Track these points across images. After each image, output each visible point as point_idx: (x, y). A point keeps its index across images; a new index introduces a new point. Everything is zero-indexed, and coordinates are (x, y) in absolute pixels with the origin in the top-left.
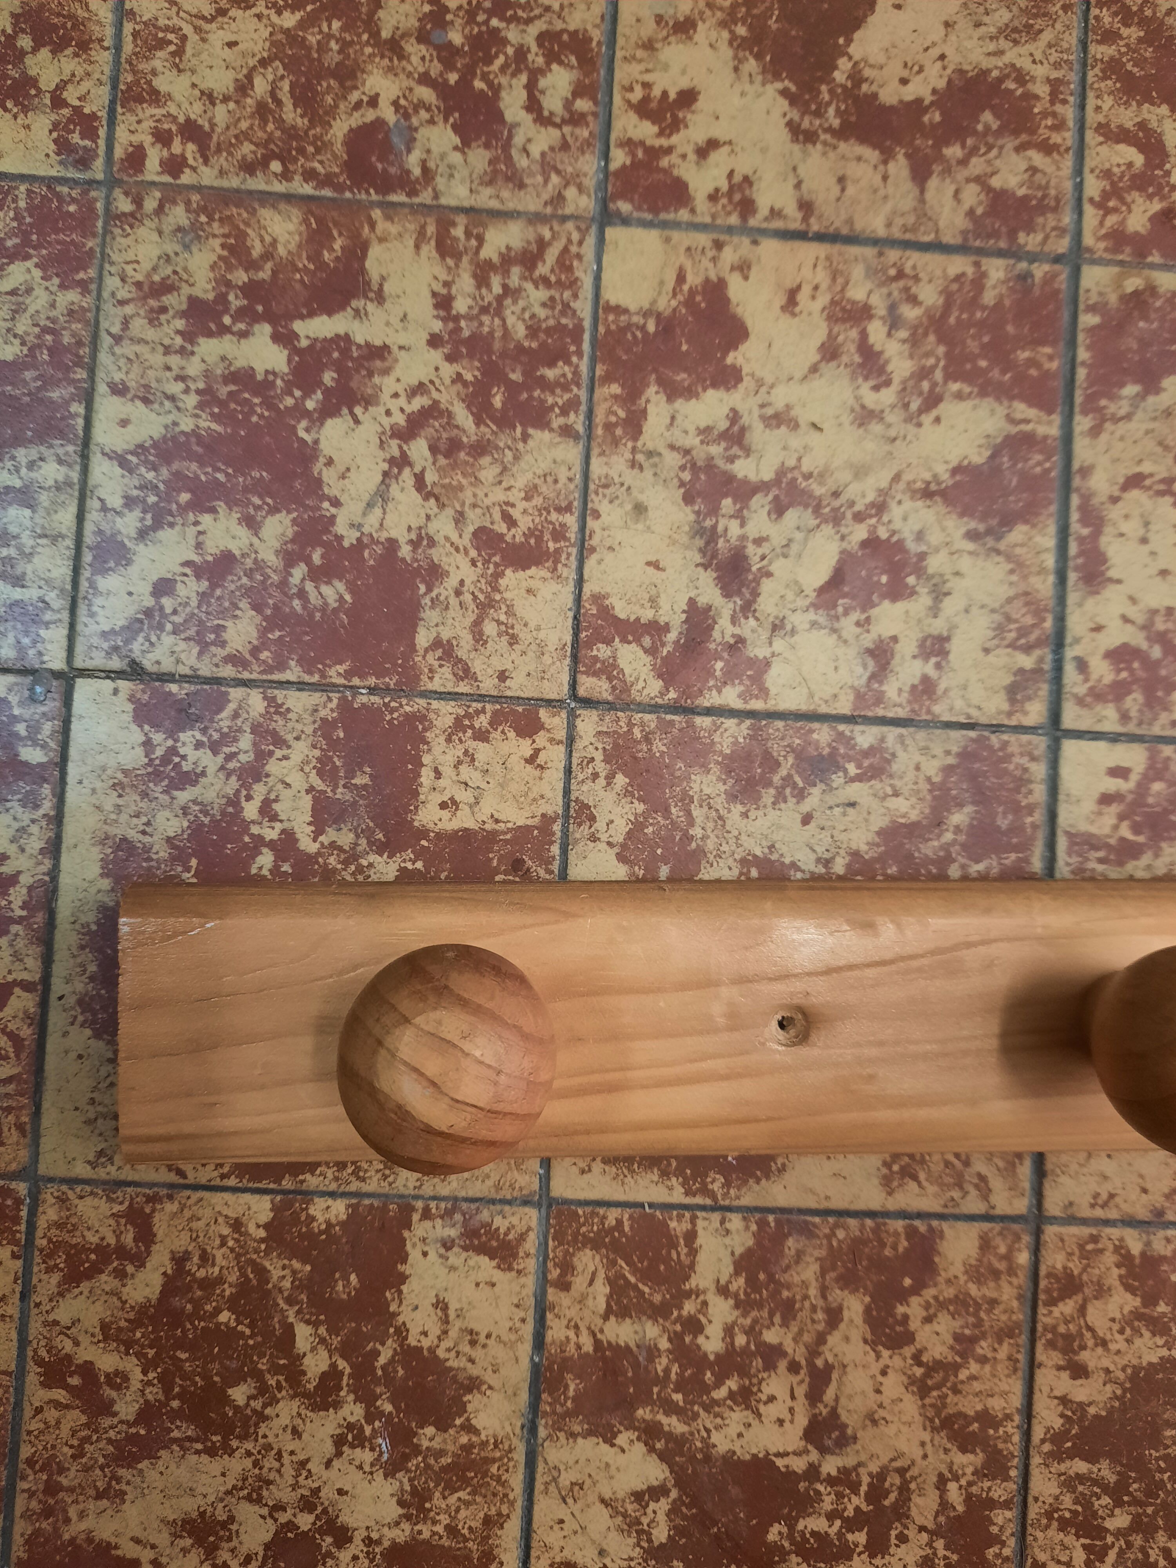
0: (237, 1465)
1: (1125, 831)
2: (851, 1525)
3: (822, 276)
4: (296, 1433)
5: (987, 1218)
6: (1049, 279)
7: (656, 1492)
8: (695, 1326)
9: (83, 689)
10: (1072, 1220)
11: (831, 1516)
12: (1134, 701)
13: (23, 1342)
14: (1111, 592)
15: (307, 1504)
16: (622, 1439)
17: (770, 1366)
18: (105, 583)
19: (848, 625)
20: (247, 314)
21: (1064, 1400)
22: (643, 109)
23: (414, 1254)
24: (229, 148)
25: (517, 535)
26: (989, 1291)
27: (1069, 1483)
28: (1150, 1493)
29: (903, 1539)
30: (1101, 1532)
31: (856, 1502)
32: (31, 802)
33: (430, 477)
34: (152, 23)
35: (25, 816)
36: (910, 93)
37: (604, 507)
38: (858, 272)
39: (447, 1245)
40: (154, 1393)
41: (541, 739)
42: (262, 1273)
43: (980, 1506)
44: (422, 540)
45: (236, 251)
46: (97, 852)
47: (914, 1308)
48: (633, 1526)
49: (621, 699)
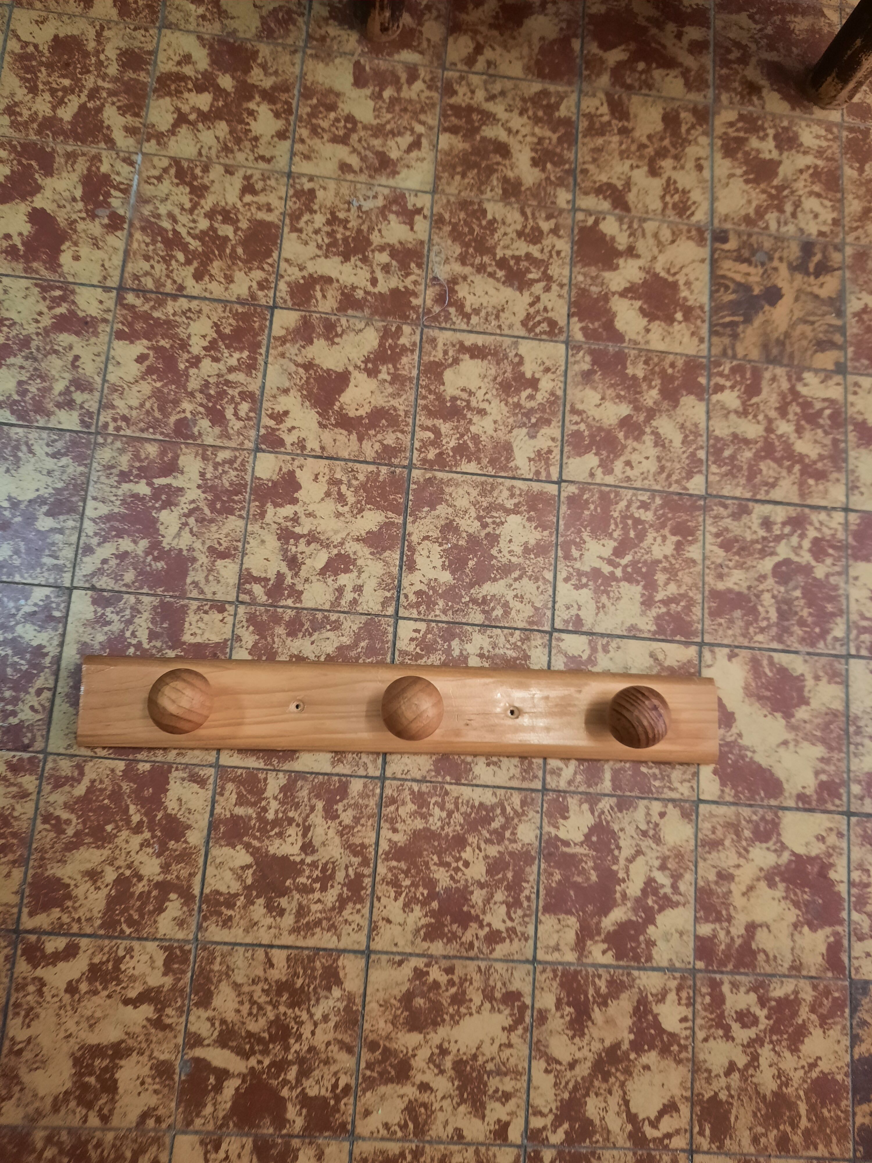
0: (106, 852)
1: (418, 650)
2: (315, 881)
3: (327, 471)
5: (366, 777)
6: (401, 473)
7: (249, 867)
8: (265, 810)
9: (75, 593)
10: (395, 779)
11: (308, 878)
12: (423, 608)
13: (37, 808)
14: (417, 573)
15: (129, 867)
16: (238, 848)
17: (290, 824)
18: (85, 559)
19: (330, 581)
20: (138, 476)
21: (390, 840)
22: (271, 416)
23: (172, 782)
24: (135, 424)
25: (222, 549)
26: (366, 802)
27: (390, 869)
28: (418, 873)
29: (332, 886)
30: (400, 886)
31: (317, 873)
32: (55, 629)
33: (195, 529)
34: (114, 384)
35: (53, 633)
36: (358, 413)
37: (251, 540)
38: (338, 469)
39: (183, 779)
40: (80, 827)
41: (226, 614)
42: (120, 787)
43: (359, 876)
44: (191, 549)
45: (136, 456)
46: (76, 646)
47: (340, 807)
48: (240, 878)
49: (253, 602)
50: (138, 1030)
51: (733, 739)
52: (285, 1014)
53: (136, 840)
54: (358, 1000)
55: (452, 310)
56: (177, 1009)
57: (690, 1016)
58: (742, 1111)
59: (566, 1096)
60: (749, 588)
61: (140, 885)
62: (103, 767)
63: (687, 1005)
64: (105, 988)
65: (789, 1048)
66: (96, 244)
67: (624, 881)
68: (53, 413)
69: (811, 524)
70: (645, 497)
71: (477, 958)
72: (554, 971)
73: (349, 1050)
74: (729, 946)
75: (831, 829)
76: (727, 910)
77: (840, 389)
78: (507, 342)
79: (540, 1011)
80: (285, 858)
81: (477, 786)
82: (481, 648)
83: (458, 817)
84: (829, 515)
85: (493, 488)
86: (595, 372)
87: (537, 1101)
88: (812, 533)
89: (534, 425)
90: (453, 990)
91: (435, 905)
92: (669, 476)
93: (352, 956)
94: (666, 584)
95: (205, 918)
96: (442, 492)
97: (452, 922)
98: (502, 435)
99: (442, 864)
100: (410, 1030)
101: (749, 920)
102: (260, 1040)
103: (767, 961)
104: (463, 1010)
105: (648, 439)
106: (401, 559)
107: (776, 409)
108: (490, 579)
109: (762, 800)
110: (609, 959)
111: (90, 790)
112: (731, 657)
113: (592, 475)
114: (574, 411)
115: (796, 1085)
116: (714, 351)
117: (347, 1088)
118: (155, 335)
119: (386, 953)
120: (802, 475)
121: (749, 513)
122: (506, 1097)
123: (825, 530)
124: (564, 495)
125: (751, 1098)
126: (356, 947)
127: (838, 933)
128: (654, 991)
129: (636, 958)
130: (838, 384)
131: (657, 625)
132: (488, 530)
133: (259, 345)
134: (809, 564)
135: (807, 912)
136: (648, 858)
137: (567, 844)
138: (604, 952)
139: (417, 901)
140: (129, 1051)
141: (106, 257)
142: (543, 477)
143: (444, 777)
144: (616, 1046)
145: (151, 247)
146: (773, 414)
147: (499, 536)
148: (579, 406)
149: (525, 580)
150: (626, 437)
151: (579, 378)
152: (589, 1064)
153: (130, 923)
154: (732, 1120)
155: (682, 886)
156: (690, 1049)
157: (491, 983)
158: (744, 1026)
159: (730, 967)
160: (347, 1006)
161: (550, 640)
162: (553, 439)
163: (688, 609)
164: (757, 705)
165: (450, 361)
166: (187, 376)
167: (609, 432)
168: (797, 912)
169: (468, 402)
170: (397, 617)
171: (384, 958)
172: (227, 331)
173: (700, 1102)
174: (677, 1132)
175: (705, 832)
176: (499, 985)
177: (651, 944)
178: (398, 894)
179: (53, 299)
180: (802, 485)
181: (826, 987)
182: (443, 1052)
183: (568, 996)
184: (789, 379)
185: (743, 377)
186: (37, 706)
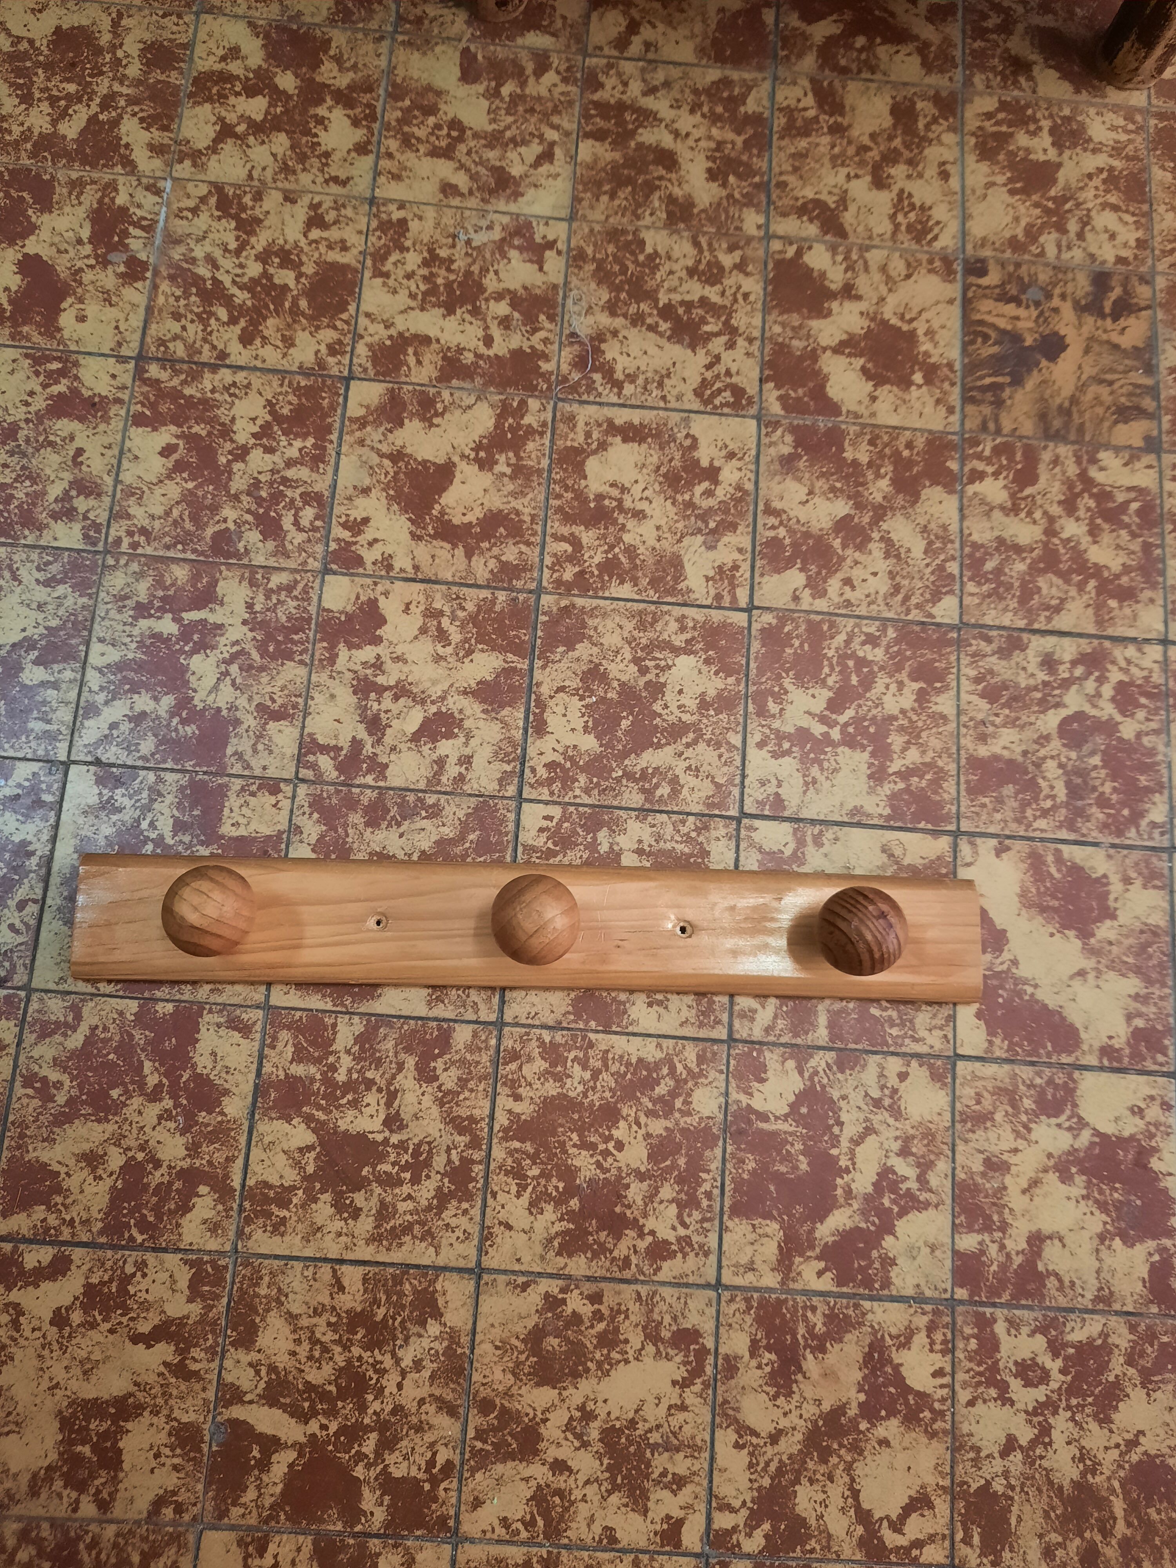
0: (111, 1127)
1: (550, 845)
2: (404, 1169)
3: (422, 598)
4: (140, 1113)
5: (476, 1022)
6: (526, 601)
7: (310, 1148)
8: (333, 1068)
9: (73, 769)
10: (517, 1025)
12: (556, 786)
13: (16, 1066)
14: (548, 737)
15: (142, 1148)
16: (295, 1122)
17: (368, 1089)
18: (87, 723)
19: (426, 749)
20: (160, 609)
21: (510, 1112)
22: (345, 526)
23: (203, 1030)
24: (159, 538)
25: (276, 706)
26: (476, 1057)
27: (511, 1153)
28: (550, 1159)
29: (428, 1177)
30: (525, 1177)
31: (406, 1158)
32: (45, 819)
33: (238, 681)
34: (130, 486)
35: (42, 825)
36: (466, 520)
37: (316, 695)
38: (438, 596)
39: (219, 1025)
40: (74, 1092)
41: (280, 796)
42: (131, 1037)
43: (467, 1163)
44: (232, 708)
45: (159, 582)
46: (73, 842)
47: (439, 1064)
48: (297, 1165)
49: (319, 780)
50: (152, 1378)
51: (1004, 967)
52: (360, 1358)
53: (153, 1111)
54: (465, 1340)
55: (597, 377)
56: (206, 1350)
57: (948, 1369)
58: (1027, 1508)
59: (766, 1482)
60: (1025, 753)
61: (158, 1174)
62: (108, 1008)
63: (943, 1352)
64: (106, 1320)
65: (1095, 1416)
66: (108, 300)
67: (847, 1171)
68: (47, 526)
69: (1114, 662)
70: (872, 628)
71: (636, 1281)
72: (748, 1300)
73: (452, 1411)
74: (1003, 1267)
75: (1152, 1098)
76: (1000, 1214)
77: (1153, 474)
78: (675, 418)
79: (727, 1358)
80: (362, 1137)
81: (634, 1034)
82: (640, 842)
83: (607, 1079)
84: (1140, 650)
85: (655, 621)
86: (800, 457)
87: (724, 1489)
88: (1115, 676)
89: (713, 532)
90: (601, 1326)
91: (574, 1203)
92: (907, 598)
93: (455, 1276)
94: (904, 750)
95: (248, 1221)
96: (584, 626)
97: (600, 1229)
98: (668, 546)
99: (585, 1145)
100: (538, 1385)
101: (1034, 1229)
102: (324, 1396)
103: (1061, 1289)
104: (615, 1355)
105: (876, 548)
106: (527, 718)
107: (1060, 503)
108: (651, 744)
109: (1049, 1055)
110: (826, 1283)
111: (89, 1041)
112: (1000, 851)
113: (796, 598)
114: (770, 511)
115: (1108, 1473)
116: (968, 426)
117: (449, 1466)
118: (187, 419)
119: (505, 1272)
120: (1098, 594)
121: (1023, 648)
122: (678, 1483)
123: (1134, 670)
124: (756, 626)
125: (1039, 1490)
126: (462, 1264)
127: (1166, 1249)
128: (894, 1331)
129: (867, 1283)
130: (1150, 467)
131: (892, 807)
132: (650, 676)
133: (329, 430)
134: (1111, 719)
135: (1119, 1218)
136: (882, 1138)
137: (764, 1117)
138: (820, 1274)
139: (549, 1198)
140: (138, 1410)
141: (121, 316)
142: (726, 601)
143: (587, 1023)
144: (839, 1410)
145: (182, 302)
146: (1055, 510)
147: (664, 685)
148: (777, 504)
149: (702, 746)
150: (844, 546)
151: (776, 466)
152: (799, 1436)
153: (144, 1226)
154: (1013, 1521)
155: (934, 1180)
156: (948, 1418)
157: (656, 1317)
158: (1028, 1384)
159: (1006, 1297)
160: (448, 1348)
161: (738, 830)
162: (740, 550)
163: (937, 783)
164: (1040, 919)
165: (594, 446)
166: (230, 473)
167: (819, 539)
168: (1104, 1217)
169: (620, 501)
170: (520, 799)
171: (501, 1278)
172: (286, 411)
173: (965, 1495)
174: (932, 1538)
175: (965, 1101)
176: (667, 1319)
177: (889, 1262)
178: (522, 1188)
179: (49, 374)
180: (1099, 607)
181: (1148, 1327)
182: (587, 1416)
183: (768, 1337)
184: (1079, 461)
185: (1011, 459)
186: (18, 924)
